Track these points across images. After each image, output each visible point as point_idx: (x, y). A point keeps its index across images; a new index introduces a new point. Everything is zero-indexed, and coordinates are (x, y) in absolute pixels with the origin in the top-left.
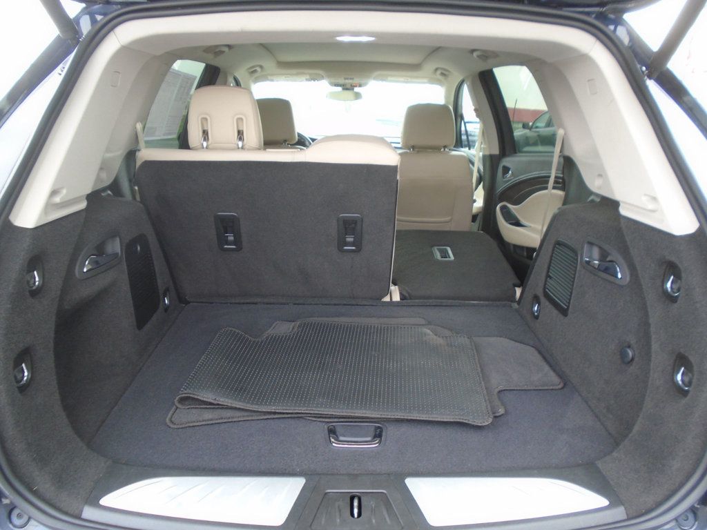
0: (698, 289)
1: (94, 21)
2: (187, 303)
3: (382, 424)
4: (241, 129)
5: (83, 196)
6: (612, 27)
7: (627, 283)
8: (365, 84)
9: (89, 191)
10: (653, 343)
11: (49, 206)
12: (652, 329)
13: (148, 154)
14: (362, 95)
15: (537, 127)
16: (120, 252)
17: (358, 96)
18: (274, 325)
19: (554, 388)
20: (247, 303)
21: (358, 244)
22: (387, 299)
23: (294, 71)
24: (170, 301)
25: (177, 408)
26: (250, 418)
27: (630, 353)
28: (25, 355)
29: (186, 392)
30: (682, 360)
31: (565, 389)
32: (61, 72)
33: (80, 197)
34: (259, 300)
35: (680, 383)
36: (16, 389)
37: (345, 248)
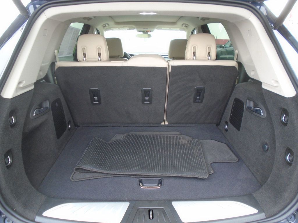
0: (296, 121)
1: (35, 8)
2: (78, 126)
3: (162, 179)
4: (99, 52)
5: (32, 83)
6: (258, 7)
7: (265, 117)
8: (153, 31)
9: (35, 81)
10: (276, 143)
11: (18, 88)
12: (276, 137)
13: (60, 64)
14: (152, 35)
15: (226, 47)
16: (49, 106)
17: (150, 36)
18: (115, 136)
19: (234, 161)
20: (104, 126)
21: (150, 101)
22: (163, 123)
23: (122, 26)
24: (71, 126)
25: (75, 173)
26: (105, 177)
27: (267, 147)
28: (9, 152)
29: (78, 166)
30: (289, 151)
31: (239, 162)
32: (21, 30)
33: (31, 84)
34: (109, 125)
35: (288, 160)
36: (6, 167)
37: (145, 102)
